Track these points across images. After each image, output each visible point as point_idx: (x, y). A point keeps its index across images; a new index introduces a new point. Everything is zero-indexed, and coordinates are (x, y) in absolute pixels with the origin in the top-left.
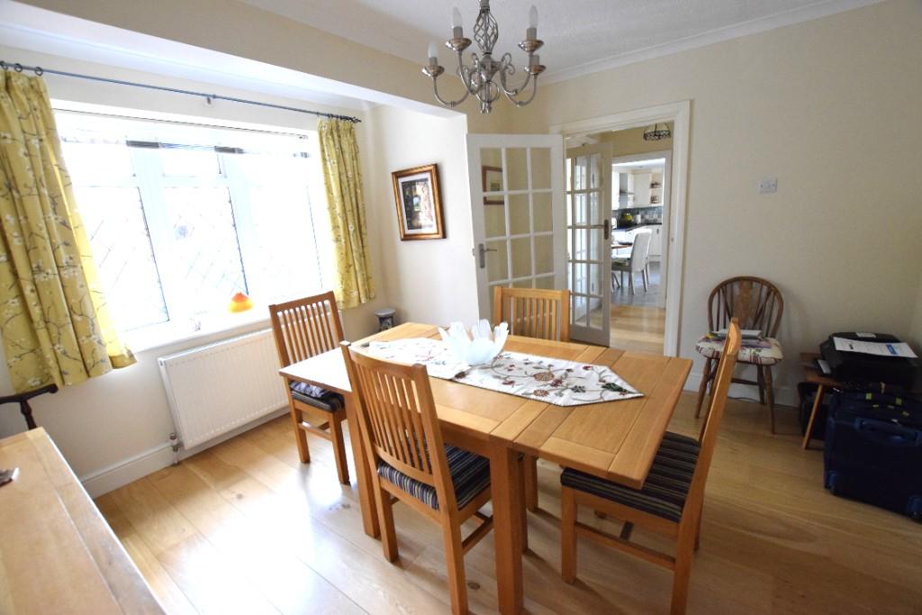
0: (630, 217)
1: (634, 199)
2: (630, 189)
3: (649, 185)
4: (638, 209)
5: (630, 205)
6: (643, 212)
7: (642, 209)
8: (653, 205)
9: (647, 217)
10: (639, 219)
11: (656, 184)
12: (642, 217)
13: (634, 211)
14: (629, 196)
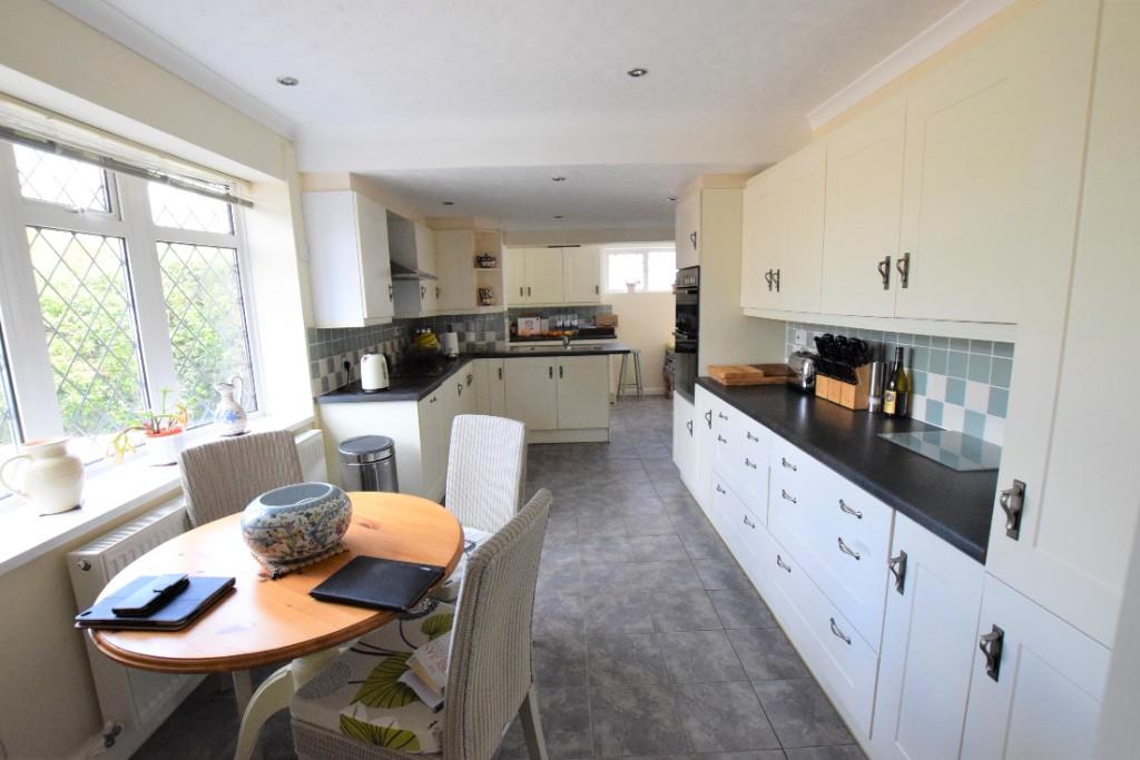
0: (430, 340)
1: (438, 293)
2: (423, 264)
3: (470, 262)
4: (449, 318)
5: (427, 308)
6: (458, 326)
7: (460, 318)
8: (484, 310)
9: (472, 337)
10: (453, 344)
11: (487, 258)
12: (461, 338)
13: (440, 324)
14: (423, 283)
